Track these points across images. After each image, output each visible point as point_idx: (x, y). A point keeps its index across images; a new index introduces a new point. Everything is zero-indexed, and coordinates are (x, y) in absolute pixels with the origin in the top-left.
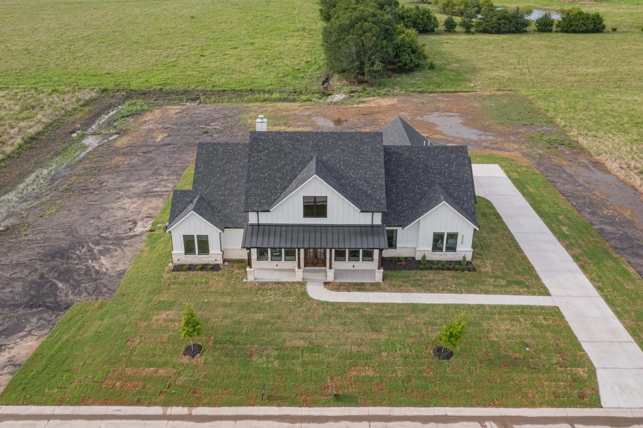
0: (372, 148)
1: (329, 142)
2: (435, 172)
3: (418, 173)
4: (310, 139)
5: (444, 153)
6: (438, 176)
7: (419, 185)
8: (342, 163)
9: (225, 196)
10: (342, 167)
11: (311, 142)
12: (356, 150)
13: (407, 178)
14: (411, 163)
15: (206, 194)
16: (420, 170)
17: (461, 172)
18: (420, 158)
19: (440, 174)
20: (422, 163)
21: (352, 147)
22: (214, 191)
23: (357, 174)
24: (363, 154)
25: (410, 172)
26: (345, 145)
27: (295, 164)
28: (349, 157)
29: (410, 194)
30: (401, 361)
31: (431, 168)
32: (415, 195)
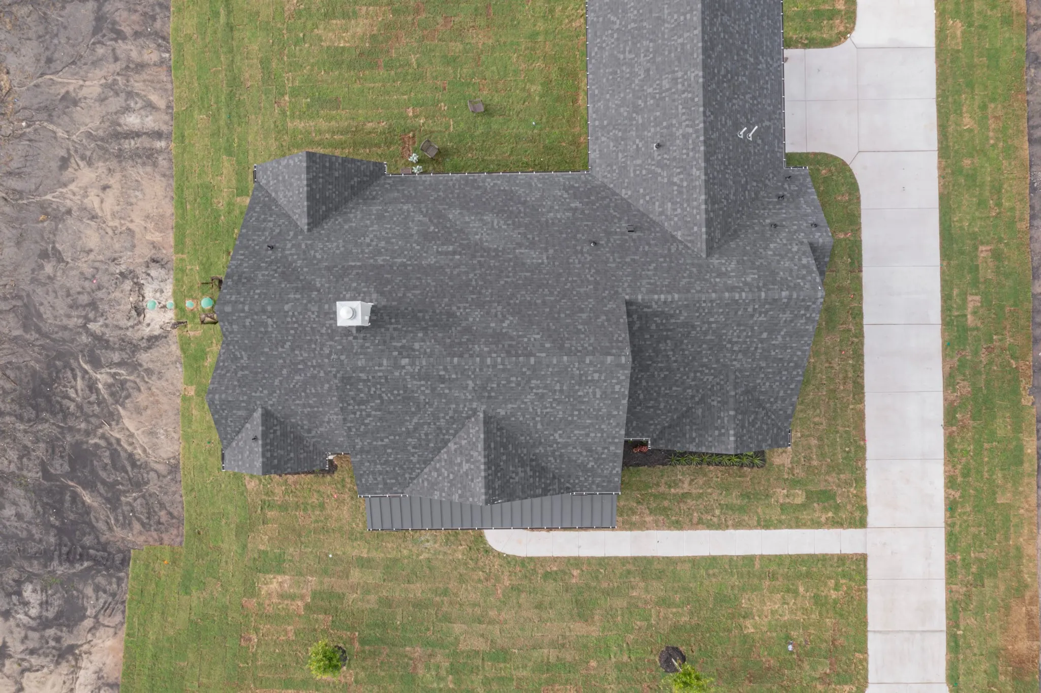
0: (605, 393)
1: (509, 382)
2: (736, 348)
3: (700, 352)
4: (469, 376)
5: (766, 313)
6: (740, 356)
7: (695, 372)
8: (538, 419)
9: (311, 406)
10: (539, 426)
11: (470, 382)
12: (568, 397)
13: (675, 361)
14: (689, 333)
15: (272, 405)
16: (704, 346)
17: (792, 348)
18: (710, 323)
19: (745, 352)
20: (714, 332)
21: (561, 391)
22: (287, 400)
23: (569, 437)
24: (583, 402)
25: (683, 350)
26: (545, 387)
27: (442, 422)
28: (552, 408)
29: (674, 388)
30: (613, 675)
31: (730, 342)
32: (684, 390)
